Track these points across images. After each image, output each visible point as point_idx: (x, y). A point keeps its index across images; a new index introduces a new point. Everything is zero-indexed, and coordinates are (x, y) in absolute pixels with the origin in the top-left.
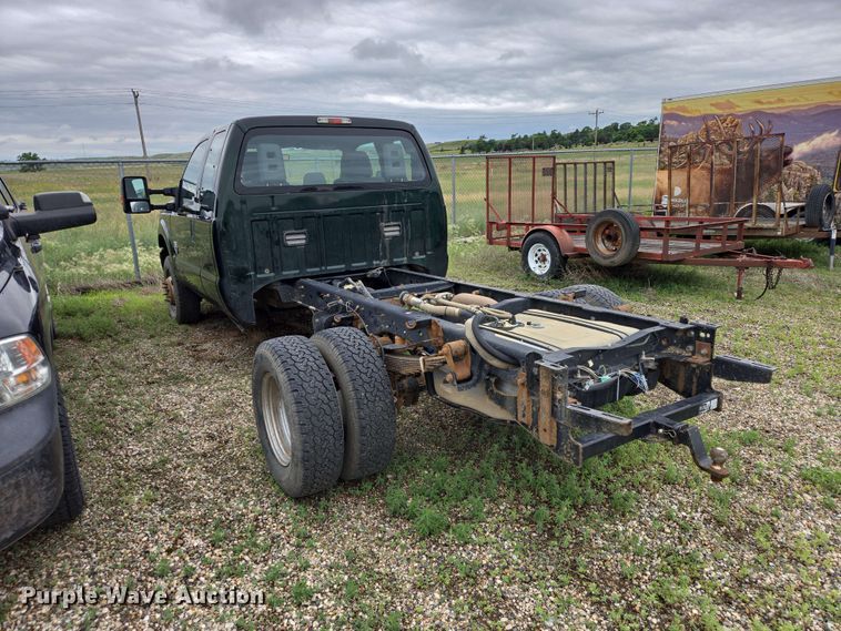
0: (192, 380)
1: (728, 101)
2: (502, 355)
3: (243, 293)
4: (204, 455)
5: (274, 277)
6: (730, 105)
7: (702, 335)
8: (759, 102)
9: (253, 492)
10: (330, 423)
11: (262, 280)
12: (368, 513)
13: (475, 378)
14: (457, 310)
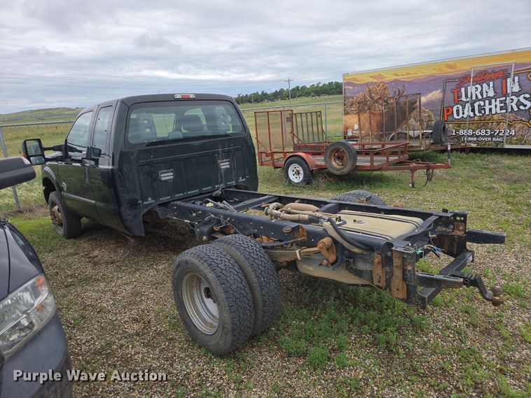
0: (98, 280)
1: (380, 75)
2: (361, 246)
3: (135, 216)
4: (138, 334)
5: (155, 203)
6: (381, 77)
7: (458, 218)
8: (397, 75)
9: (186, 356)
10: (247, 302)
11: (146, 206)
12: (271, 357)
13: (339, 261)
14: (307, 216)
